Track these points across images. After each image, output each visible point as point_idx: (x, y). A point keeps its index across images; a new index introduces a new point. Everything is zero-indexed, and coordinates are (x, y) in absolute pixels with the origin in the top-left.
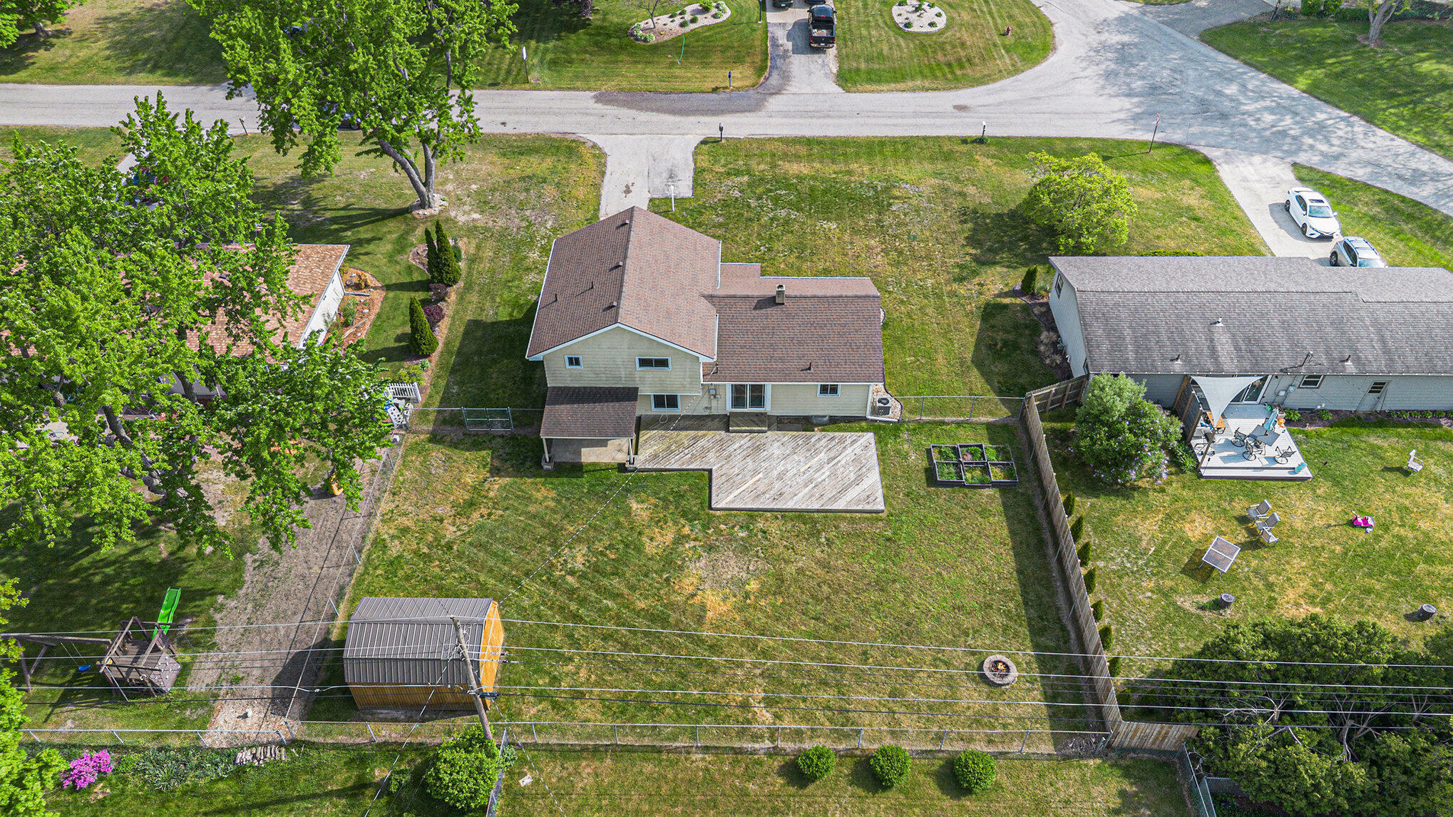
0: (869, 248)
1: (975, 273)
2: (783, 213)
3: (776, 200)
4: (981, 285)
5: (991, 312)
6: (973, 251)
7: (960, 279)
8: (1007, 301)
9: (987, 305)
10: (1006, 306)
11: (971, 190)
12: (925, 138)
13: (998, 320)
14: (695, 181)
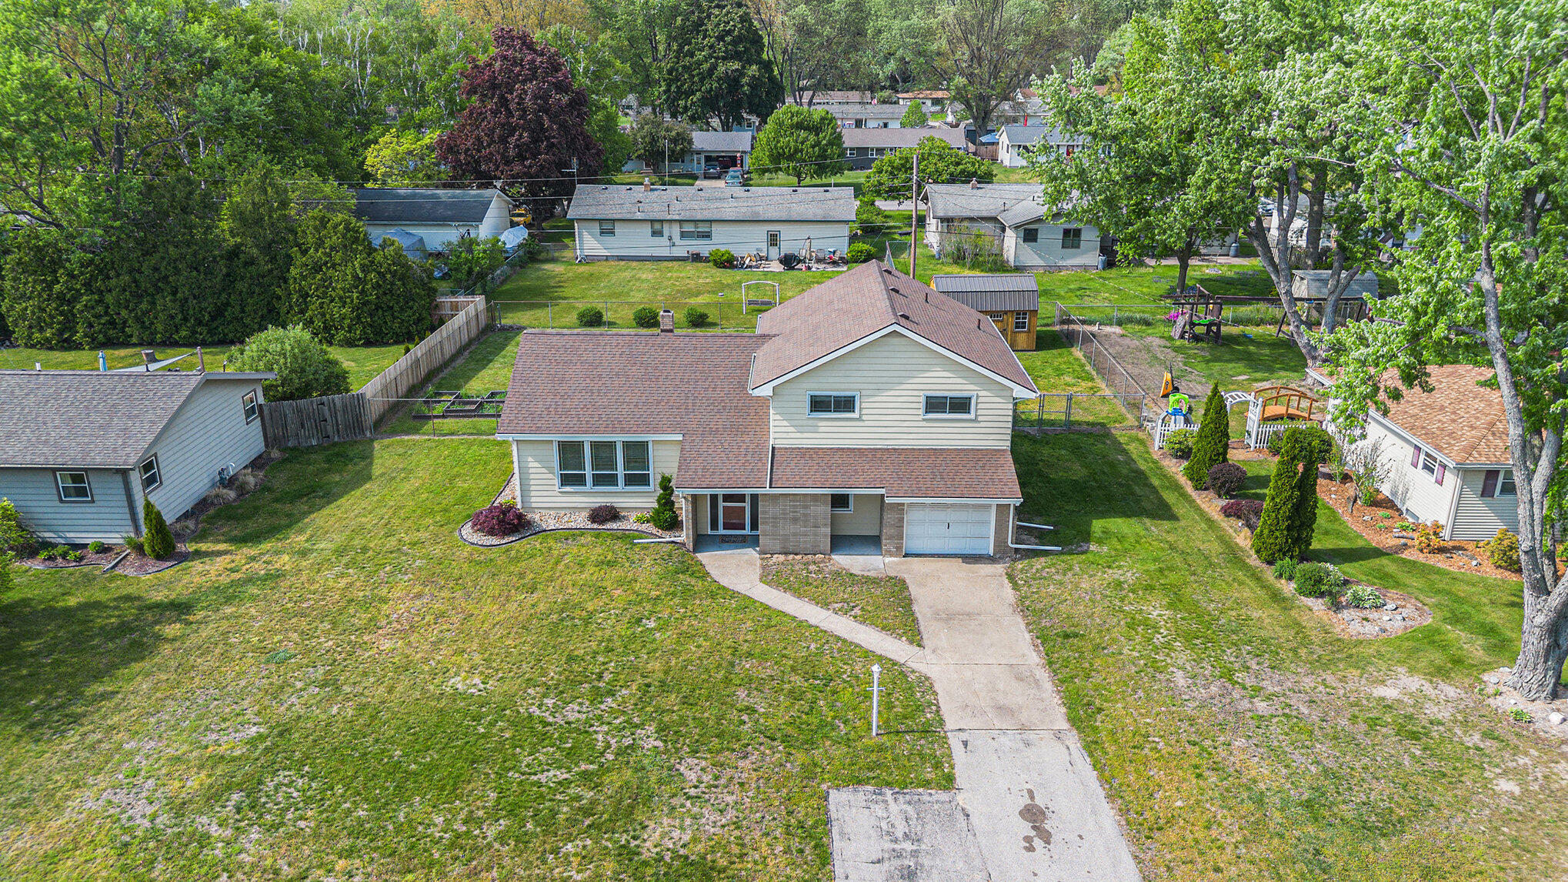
0: (406, 631)
1: (222, 589)
2: (575, 712)
3: (578, 753)
4: (234, 570)
6: (171, 628)
7: (268, 578)
10: (229, 541)
13: (263, 523)
14: (825, 857)
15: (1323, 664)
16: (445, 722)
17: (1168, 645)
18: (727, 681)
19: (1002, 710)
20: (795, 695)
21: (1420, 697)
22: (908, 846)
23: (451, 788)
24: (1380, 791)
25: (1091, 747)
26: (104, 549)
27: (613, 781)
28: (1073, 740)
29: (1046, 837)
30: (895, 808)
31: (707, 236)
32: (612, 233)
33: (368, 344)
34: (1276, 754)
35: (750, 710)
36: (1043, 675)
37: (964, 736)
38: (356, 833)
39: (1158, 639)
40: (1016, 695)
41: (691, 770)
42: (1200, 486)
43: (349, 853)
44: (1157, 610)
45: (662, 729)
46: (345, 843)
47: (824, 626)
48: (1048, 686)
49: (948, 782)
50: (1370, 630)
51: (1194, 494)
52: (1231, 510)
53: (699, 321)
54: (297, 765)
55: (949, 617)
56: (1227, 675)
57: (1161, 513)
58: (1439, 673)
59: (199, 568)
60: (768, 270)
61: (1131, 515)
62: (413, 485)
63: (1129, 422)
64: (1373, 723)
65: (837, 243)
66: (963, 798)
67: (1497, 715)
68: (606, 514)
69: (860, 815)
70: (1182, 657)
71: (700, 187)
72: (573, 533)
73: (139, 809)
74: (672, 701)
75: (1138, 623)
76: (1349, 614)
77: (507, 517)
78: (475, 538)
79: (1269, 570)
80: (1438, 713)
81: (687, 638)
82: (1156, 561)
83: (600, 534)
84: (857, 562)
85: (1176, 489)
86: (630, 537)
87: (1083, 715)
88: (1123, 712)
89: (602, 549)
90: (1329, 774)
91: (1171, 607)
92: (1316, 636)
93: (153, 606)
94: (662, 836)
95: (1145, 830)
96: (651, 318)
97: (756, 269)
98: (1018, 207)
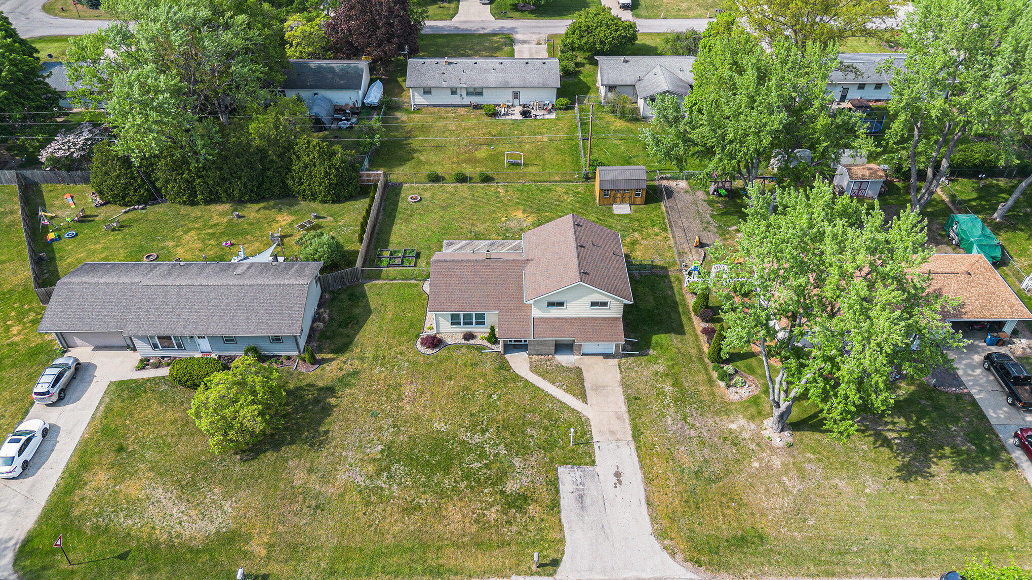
0: (412, 402)
1: (341, 380)
2: (477, 439)
3: (482, 456)
4: (341, 369)
5: (343, 348)
6: (333, 400)
7: (355, 373)
8: (330, 356)
9: (343, 354)
10: (332, 352)
11: (300, 479)
13: (340, 342)
14: (558, 492)
15: (717, 413)
16: (438, 443)
17: (668, 405)
18: (523, 424)
19: (612, 432)
20: (546, 429)
21: (742, 429)
22: (581, 487)
23: (447, 470)
24: (718, 468)
25: (638, 448)
26: (289, 358)
27: (495, 467)
28: (633, 445)
29: (620, 482)
30: (577, 473)
31: (481, 94)
32: (430, 93)
33: (334, 202)
34: (692, 454)
35: (532, 436)
36: (626, 416)
37: (599, 444)
38: (424, 485)
39: (666, 402)
40: (617, 425)
41: (517, 462)
42: (696, 315)
43: (424, 492)
44: (668, 388)
45: (506, 445)
46: (422, 489)
47: (554, 394)
48: (627, 421)
49: (593, 463)
50: (737, 397)
51: (694, 318)
52: (705, 331)
53: (487, 179)
54: (398, 461)
55: (597, 388)
56: (685, 419)
57: (679, 330)
58: (752, 418)
59: (328, 368)
60: (514, 117)
61: (667, 331)
62: (389, 315)
63: (677, 267)
64: (725, 439)
65: (550, 97)
66: (597, 469)
67: (763, 438)
68: (469, 336)
69: (567, 477)
70: (672, 410)
71: (475, 61)
72: (458, 346)
73: (359, 479)
74: (507, 434)
75: (661, 393)
76: (732, 389)
77: (435, 342)
78: (423, 349)
79: (711, 366)
80: (746, 435)
81: (507, 404)
82: (672, 359)
83: (469, 347)
84: (564, 359)
85: (688, 314)
86: (480, 348)
87: (637, 433)
88: (648, 435)
89: (471, 356)
90: (705, 461)
91: (673, 385)
92: (718, 400)
93: (321, 389)
94: (511, 486)
95: (648, 480)
96: (462, 179)
97: (507, 117)
98: (646, 78)
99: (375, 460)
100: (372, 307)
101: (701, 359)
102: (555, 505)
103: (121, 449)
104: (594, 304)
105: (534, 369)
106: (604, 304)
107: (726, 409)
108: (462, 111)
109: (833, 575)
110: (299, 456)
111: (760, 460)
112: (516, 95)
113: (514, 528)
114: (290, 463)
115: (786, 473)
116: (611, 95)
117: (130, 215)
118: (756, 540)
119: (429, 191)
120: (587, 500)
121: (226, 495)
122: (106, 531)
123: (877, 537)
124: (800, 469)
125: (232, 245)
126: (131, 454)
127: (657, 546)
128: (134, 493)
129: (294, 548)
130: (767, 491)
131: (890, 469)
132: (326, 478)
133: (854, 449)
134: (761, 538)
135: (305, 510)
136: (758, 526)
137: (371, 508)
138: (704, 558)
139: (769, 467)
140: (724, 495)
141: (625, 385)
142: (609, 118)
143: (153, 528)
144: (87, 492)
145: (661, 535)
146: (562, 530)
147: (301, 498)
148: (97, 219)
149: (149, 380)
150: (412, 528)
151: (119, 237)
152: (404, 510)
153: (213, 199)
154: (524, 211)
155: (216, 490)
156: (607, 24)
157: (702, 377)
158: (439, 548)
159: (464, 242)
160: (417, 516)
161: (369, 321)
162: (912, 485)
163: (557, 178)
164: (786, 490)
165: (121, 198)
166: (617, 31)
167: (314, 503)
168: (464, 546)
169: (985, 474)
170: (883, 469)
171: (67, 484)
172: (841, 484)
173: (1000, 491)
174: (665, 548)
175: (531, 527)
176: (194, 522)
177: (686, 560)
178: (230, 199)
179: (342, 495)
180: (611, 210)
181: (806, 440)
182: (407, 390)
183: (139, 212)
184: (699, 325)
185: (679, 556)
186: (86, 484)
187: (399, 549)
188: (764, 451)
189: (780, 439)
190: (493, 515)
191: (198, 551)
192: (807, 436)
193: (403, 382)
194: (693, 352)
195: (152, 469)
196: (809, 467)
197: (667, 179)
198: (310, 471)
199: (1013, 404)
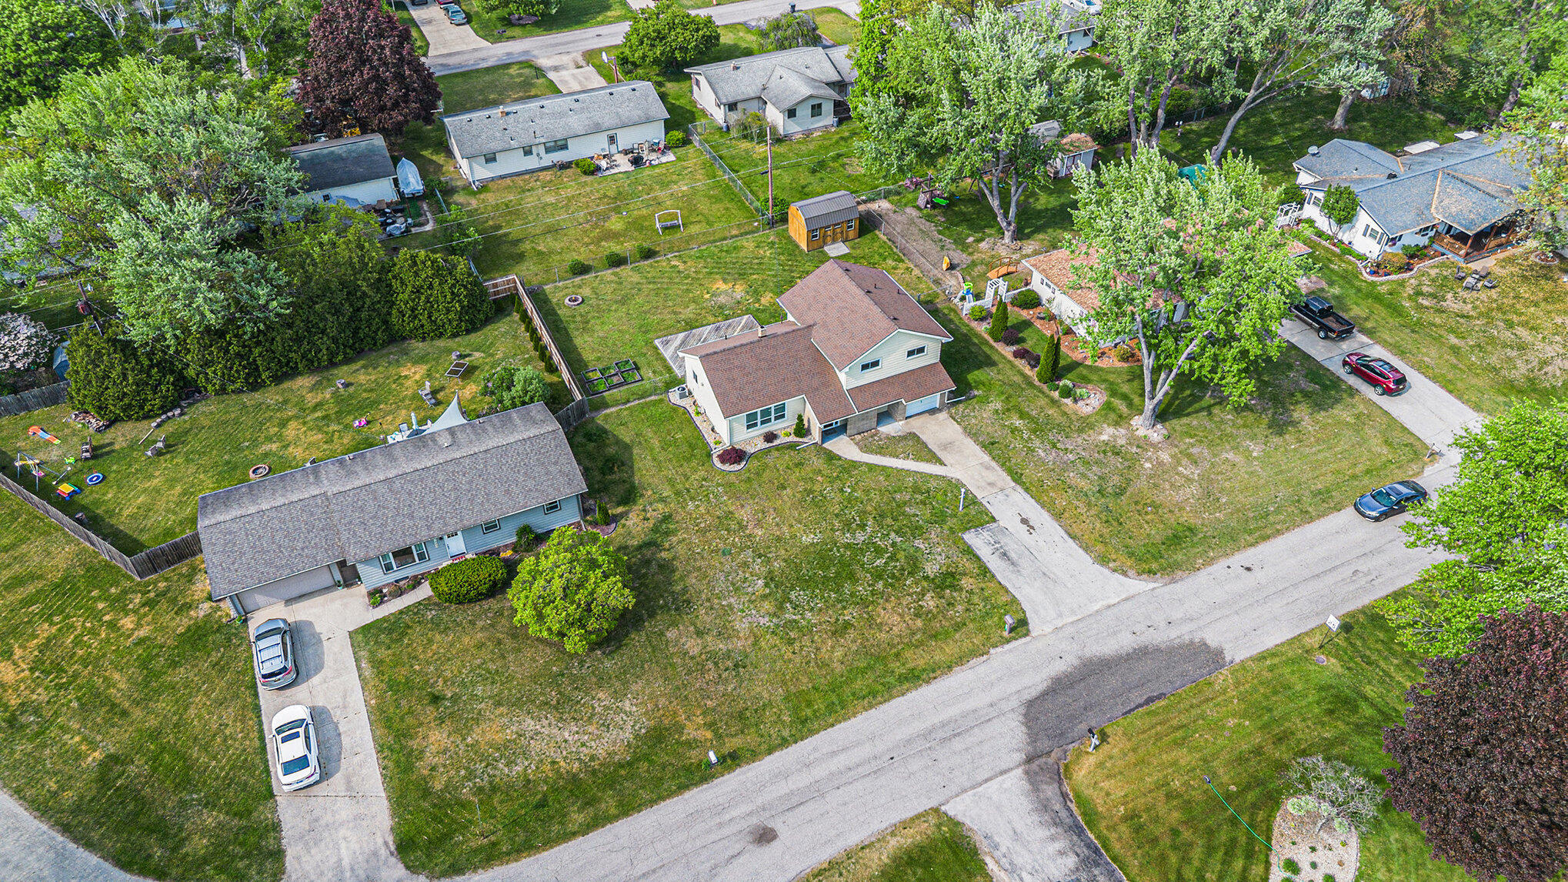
0: (759, 524)
1: (655, 530)
2: (860, 537)
3: (879, 552)
4: (646, 519)
5: (629, 496)
6: (664, 555)
7: (667, 518)
8: (620, 509)
9: (634, 502)
10: (619, 504)
11: (693, 646)
12: (784, 743)
13: (620, 490)
14: (978, 558)
15: (1081, 431)
16: (822, 556)
17: (1030, 438)
18: (898, 506)
19: (991, 484)
20: (924, 503)
21: (1115, 437)
22: (997, 545)
23: (852, 577)
24: (1116, 479)
25: (1027, 490)
27: (901, 555)
28: (1019, 488)
29: (1033, 528)
30: (985, 534)
31: (564, 147)
32: (494, 159)
34: (1083, 476)
35: (915, 515)
36: (993, 464)
37: (986, 500)
38: (839, 601)
39: (1025, 436)
40: (991, 477)
41: (919, 544)
42: (997, 340)
44: (1018, 423)
45: (897, 533)
46: (839, 606)
47: (905, 467)
48: (998, 468)
49: (994, 520)
50: (1089, 409)
51: (994, 344)
52: (1016, 354)
53: (648, 254)
54: (792, 588)
55: (945, 447)
56: (1054, 446)
57: (989, 362)
58: (1117, 424)
59: (629, 523)
60: (622, 169)
61: (979, 367)
62: (656, 443)
63: (942, 297)
64: (1105, 452)
65: (656, 133)
66: (1001, 523)
67: (1139, 438)
68: (770, 437)
69: (976, 540)
70: (1037, 442)
71: (541, 103)
72: (766, 452)
73: (762, 621)
74: (889, 521)
75: (1014, 430)
76: (1080, 403)
77: (735, 455)
78: (727, 467)
79: (1045, 387)
80: (1121, 442)
81: (867, 492)
82: (1002, 393)
83: (777, 448)
84: (891, 429)
85: (987, 343)
86: (791, 446)
87: (1017, 478)
88: (1030, 473)
89: (788, 457)
90: (1100, 478)
91: (1021, 418)
92: (1074, 417)
93: (640, 548)
94: (931, 569)
95: (1058, 516)
96: (617, 261)
97: (613, 171)
98: (771, 85)
99: (765, 597)
100: (627, 440)
101: (1030, 384)
102: (985, 571)
103: (436, 699)
104: (910, 353)
105: (865, 448)
106: (921, 350)
107: (1086, 424)
108: (547, 176)
109: (1269, 537)
110: (674, 624)
111: (1149, 460)
112: (612, 140)
113: (960, 608)
114: (669, 634)
115: (1179, 463)
116: (734, 117)
117: (169, 428)
118: (1187, 533)
119: (585, 285)
120: (1013, 555)
121: (617, 695)
122: (494, 789)
123: (1284, 492)
124: (1189, 456)
125: (368, 423)
126: (455, 699)
127: (1106, 571)
128: (499, 738)
129: (741, 716)
130: (1172, 485)
131: (1262, 429)
132: (725, 633)
133: (1222, 421)
134: (1190, 529)
135: (725, 675)
136: (1181, 520)
137: (797, 645)
138: (1154, 566)
139: (1161, 464)
140: (1136, 503)
141: (971, 433)
142: (745, 145)
143: (554, 763)
144: (430, 759)
145: (1103, 560)
146: (1007, 591)
147: (710, 664)
148: (117, 447)
149: (401, 612)
150: (854, 648)
151: (180, 460)
152: (834, 633)
153: (285, 372)
154: (725, 280)
155: (601, 695)
156: (682, 24)
157: (1042, 401)
158: (897, 655)
159: (681, 336)
160: (852, 634)
161: (635, 457)
162: (1287, 437)
163: (734, 232)
164: (1189, 480)
165: (135, 410)
166: (697, 30)
167: (730, 664)
168: (921, 643)
169: (1339, 407)
170: (1256, 430)
171: (397, 763)
172: (1230, 456)
173: (1358, 417)
174: (1114, 571)
175: (975, 599)
176: (599, 737)
177: (1139, 574)
178: (314, 366)
179: (756, 643)
180: (825, 254)
181: (1177, 428)
182: (744, 514)
183: (178, 421)
184: (1008, 351)
185: (1131, 573)
186: (422, 752)
187: (855, 672)
188: (1147, 450)
189: (1157, 434)
190: (931, 603)
191: (630, 764)
192: (1177, 424)
193: (732, 509)
194: (1017, 379)
195: (498, 704)
196: (1194, 450)
197: (865, 202)
198: (699, 633)
199: (1326, 337)
